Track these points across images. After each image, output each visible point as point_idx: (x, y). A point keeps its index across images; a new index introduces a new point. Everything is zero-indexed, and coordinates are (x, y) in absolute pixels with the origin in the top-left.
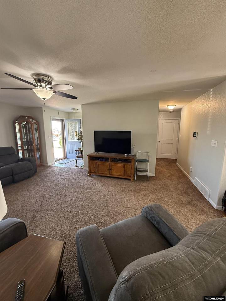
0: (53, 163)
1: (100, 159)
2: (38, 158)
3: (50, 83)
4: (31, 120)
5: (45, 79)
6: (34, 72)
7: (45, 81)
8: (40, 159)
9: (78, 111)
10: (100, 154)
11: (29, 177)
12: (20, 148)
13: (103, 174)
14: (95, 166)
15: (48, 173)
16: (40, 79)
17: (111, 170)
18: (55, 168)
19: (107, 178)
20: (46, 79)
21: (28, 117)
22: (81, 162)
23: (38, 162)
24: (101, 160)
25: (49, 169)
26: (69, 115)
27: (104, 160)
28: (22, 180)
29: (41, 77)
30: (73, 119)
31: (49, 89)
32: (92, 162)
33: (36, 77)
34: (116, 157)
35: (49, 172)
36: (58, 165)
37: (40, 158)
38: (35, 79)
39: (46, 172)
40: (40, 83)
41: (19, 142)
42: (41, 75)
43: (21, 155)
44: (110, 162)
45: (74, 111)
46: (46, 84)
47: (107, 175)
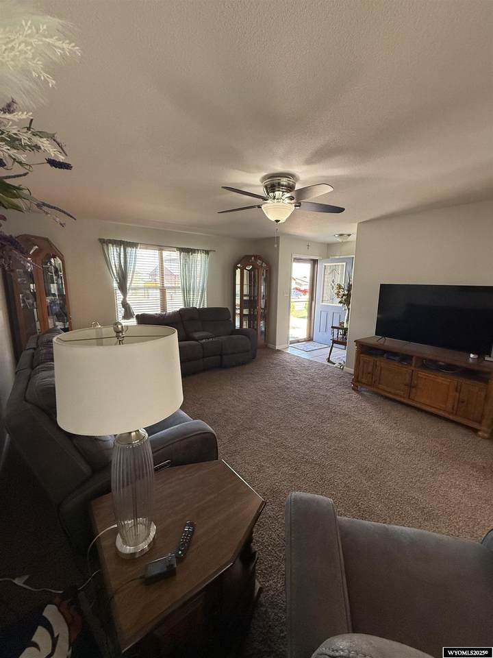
0: (286, 345)
1: (385, 355)
2: (262, 332)
3: (290, 188)
4: (259, 262)
5: (282, 183)
6: (266, 174)
7: (283, 186)
8: (265, 335)
9: (348, 240)
10: (390, 343)
11: (243, 364)
12: (238, 312)
13: (390, 393)
14: (370, 369)
15: (272, 364)
16: (273, 184)
17: (415, 387)
18: (287, 356)
19: (400, 407)
20: (284, 181)
21: (256, 257)
22: (340, 354)
23: (261, 339)
24: (388, 358)
25: (278, 356)
26: (329, 249)
27: (397, 358)
28: (234, 366)
29: (276, 180)
30: (338, 257)
31: (287, 201)
32: (365, 358)
33: (268, 182)
34: (438, 358)
35: (275, 362)
36: (294, 352)
37: (266, 333)
38: (266, 187)
39: (271, 361)
40: (274, 192)
41: (238, 301)
42: (276, 177)
43: (238, 324)
44: (413, 368)
45: (339, 240)
46: (283, 192)
47: (402, 400)
